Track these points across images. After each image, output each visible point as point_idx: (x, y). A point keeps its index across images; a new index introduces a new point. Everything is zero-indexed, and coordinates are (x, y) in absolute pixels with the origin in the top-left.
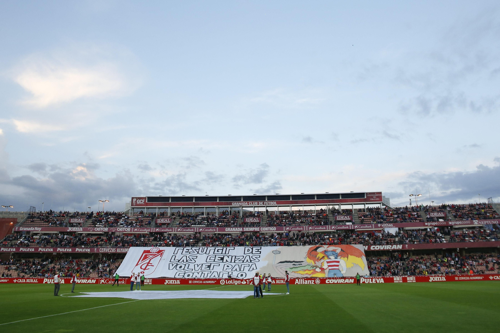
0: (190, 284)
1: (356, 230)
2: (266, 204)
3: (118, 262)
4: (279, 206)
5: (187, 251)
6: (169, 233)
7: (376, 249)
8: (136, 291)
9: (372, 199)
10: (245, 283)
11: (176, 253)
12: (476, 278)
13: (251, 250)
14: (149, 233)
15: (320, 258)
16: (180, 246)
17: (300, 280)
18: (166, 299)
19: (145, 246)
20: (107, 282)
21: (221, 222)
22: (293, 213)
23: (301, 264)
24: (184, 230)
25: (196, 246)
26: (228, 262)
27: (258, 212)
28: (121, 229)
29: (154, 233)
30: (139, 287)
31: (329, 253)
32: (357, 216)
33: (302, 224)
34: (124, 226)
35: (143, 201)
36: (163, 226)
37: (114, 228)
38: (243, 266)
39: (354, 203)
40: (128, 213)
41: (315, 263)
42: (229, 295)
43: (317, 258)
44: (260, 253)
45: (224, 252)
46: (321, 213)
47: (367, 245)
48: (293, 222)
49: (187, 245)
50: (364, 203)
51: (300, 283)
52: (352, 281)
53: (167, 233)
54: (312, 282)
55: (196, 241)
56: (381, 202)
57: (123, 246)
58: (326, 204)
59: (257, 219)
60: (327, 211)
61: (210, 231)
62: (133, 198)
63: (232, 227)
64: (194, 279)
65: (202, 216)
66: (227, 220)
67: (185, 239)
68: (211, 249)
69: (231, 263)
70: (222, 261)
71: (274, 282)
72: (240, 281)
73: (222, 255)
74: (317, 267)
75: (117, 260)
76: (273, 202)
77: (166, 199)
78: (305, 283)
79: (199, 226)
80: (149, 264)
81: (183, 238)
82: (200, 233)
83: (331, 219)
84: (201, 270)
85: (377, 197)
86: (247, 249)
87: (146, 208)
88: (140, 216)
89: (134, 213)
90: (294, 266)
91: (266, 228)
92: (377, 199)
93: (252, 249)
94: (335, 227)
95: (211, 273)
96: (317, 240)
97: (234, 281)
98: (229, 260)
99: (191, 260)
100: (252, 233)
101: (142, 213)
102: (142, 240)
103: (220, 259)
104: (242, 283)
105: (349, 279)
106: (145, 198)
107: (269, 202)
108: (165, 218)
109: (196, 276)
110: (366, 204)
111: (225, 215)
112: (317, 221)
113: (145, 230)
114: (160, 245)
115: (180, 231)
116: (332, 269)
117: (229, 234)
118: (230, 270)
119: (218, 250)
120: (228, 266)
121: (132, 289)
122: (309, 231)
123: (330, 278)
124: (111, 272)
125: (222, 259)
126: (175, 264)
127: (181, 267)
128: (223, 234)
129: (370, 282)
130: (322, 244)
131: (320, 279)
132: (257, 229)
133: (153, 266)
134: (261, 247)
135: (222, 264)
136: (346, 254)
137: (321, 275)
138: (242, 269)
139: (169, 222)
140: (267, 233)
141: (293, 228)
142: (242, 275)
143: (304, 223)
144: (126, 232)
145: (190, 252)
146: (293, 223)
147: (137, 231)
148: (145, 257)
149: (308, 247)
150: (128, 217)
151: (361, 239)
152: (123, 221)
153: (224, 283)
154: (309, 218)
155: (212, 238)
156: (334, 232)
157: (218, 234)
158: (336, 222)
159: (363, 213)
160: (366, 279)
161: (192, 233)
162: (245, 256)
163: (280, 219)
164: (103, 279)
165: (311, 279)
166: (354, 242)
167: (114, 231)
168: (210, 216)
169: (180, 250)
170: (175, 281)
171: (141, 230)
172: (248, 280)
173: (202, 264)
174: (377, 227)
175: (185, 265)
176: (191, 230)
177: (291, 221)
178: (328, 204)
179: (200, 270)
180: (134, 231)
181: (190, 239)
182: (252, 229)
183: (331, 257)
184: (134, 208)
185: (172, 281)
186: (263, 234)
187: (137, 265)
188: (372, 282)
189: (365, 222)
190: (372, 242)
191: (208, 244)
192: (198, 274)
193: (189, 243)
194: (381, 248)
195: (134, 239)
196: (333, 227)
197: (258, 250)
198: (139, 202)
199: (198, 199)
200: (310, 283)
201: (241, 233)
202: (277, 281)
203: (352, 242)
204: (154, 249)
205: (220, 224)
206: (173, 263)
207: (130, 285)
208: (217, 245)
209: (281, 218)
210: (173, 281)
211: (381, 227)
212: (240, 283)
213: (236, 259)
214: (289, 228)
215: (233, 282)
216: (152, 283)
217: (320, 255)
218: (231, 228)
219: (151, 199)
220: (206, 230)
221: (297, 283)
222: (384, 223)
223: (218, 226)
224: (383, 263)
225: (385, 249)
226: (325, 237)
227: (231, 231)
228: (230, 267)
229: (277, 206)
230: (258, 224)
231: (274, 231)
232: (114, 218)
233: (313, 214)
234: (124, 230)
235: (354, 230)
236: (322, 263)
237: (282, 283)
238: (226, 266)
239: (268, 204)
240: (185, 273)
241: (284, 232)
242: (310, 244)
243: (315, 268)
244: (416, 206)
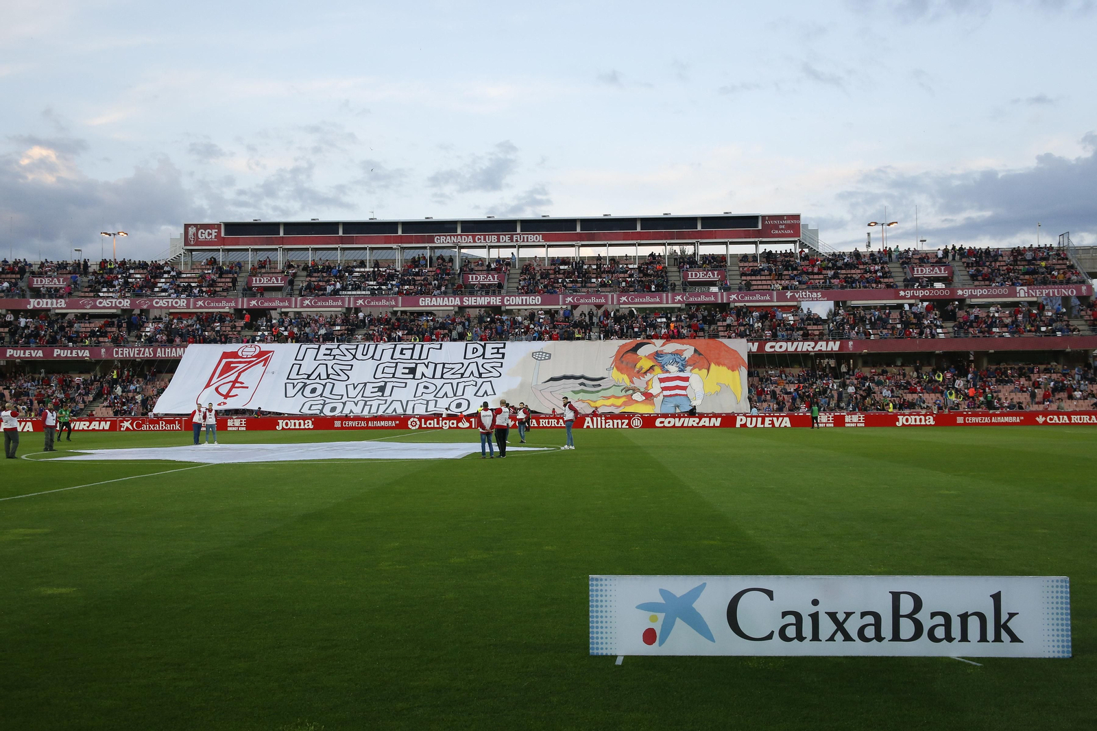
0: (338, 428)
1: (732, 305)
2: (517, 241)
3: (162, 380)
4: (549, 246)
5: (328, 352)
6: (283, 310)
7: (777, 349)
9: (777, 232)
10: (467, 425)
11: (300, 357)
12: (1007, 419)
13: (481, 350)
14: (232, 311)
15: (644, 370)
16: (311, 342)
17: (595, 419)
19: (225, 343)
20: (139, 426)
21: (409, 285)
22: (583, 263)
23: (600, 385)
24: (319, 304)
25: (349, 341)
26: (425, 377)
27: (498, 261)
28: (162, 303)
29: (244, 312)
31: (664, 359)
32: (738, 273)
33: (604, 289)
34: (170, 295)
35: (214, 232)
36: (267, 295)
37: (145, 299)
38: (461, 386)
39: (730, 240)
40: (179, 263)
41: (632, 382)
43: (637, 369)
44: (503, 358)
45: (416, 355)
46: (651, 263)
47: (756, 341)
48: (582, 283)
49: (328, 338)
50: (756, 240)
51: (595, 427)
52: (718, 422)
53: (279, 310)
54: (622, 423)
55: (348, 330)
56: (796, 239)
57: (170, 342)
58: (664, 241)
59: (496, 276)
60: (665, 258)
61: (382, 306)
62: (187, 226)
63: (434, 295)
64: (347, 418)
65: (362, 270)
66: (423, 278)
67: (321, 325)
68: (386, 347)
69: (432, 381)
70: (411, 376)
71: (535, 423)
72: (455, 422)
73: (411, 361)
74: (635, 390)
75: (158, 375)
76: (534, 235)
77: (272, 228)
78: (607, 426)
79: (354, 293)
80: (237, 385)
81: (316, 321)
82: (357, 310)
83: (674, 276)
84: (362, 397)
85: (788, 227)
86: (470, 347)
87: (223, 250)
88: (208, 269)
89: (193, 263)
90: (582, 387)
91: (517, 298)
92: (789, 232)
93: (484, 347)
94: (682, 298)
95: (385, 403)
96: (639, 328)
97: (441, 422)
98: (429, 373)
99: (339, 375)
100: (483, 309)
101: (213, 262)
102: (218, 328)
103: (407, 371)
104: (460, 425)
105: (710, 418)
106: (219, 225)
107: (525, 236)
108: (271, 275)
109: (351, 411)
110: (762, 243)
111: (417, 266)
112: (639, 282)
113: (224, 303)
114: (263, 340)
115: (308, 306)
116: (671, 396)
117: (429, 313)
118: (431, 397)
119: (402, 349)
120: (426, 387)
121: (197, 442)
122: (621, 306)
123: (665, 416)
124: (148, 404)
125: (413, 371)
126: (300, 385)
127: (313, 391)
128: (412, 313)
129: (759, 425)
130: (650, 337)
131: (642, 416)
132: (495, 301)
133: (247, 388)
134: (505, 344)
135: (412, 384)
136: (706, 361)
137: (646, 409)
138: (459, 392)
139: (280, 284)
140: (519, 310)
141: (582, 297)
142: (459, 405)
143: (610, 286)
144: (176, 308)
145: (335, 356)
146: (582, 287)
147: (202, 306)
148: (227, 368)
149: (615, 344)
150: (180, 273)
151: (745, 325)
152: (166, 283)
153: (417, 426)
154: (622, 275)
155: (387, 321)
156: (679, 309)
157: (403, 312)
158: (686, 285)
159: (751, 264)
160: (749, 419)
161: (340, 309)
162: (466, 362)
163: (552, 276)
164: (127, 421)
165: (621, 416)
166: (726, 333)
167: (145, 307)
168: (381, 269)
169: (310, 350)
170: (302, 421)
171: (212, 305)
172: (473, 420)
173: (366, 384)
174: (781, 297)
175: (325, 386)
176: (335, 304)
177: (577, 282)
178: (668, 241)
179: (359, 397)
180: (195, 307)
181: (334, 325)
182: (483, 301)
183: (670, 367)
184: (192, 251)
185: (295, 423)
186: (509, 312)
187: (208, 385)
188: (762, 426)
189: (755, 287)
190: (768, 333)
191: (379, 335)
192: (356, 405)
193: (332, 334)
194: (790, 347)
195: (198, 326)
196: (678, 298)
197: (498, 351)
198: (204, 235)
199: (351, 227)
200: (620, 426)
201: (457, 309)
202: (541, 420)
203: (721, 334)
204: (247, 349)
205: (406, 287)
206: (295, 382)
207: (191, 433)
208: (400, 339)
209: (555, 273)
210: (296, 421)
211: (793, 298)
212: (455, 426)
213: (445, 370)
214: (573, 299)
215: (438, 423)
216: (248, 428)
217: (645, 364)
218: (434, 299)
219: (234, 229)
220: (372, 304)
221: (588, 427)
222: (801, 289)
223: (400, 293)
224: (793, 383)
225: (799, 349)
226: (659, 320)
227: (434, 306)
228: (432, 388)
229: (544, 246)
230: (497, 289)
231: (536, 305)
232: (144, 276)
233: (631, 266)
234: (170, 305)
235: (728, 304)
236: (647, 383)
237: (553, 425)
238: (421, 386)
239: (523, 241)
240: (324, 405)
241: (559, 307)
242: (621, 335)
243: (631, 392)
244: (882, 250)
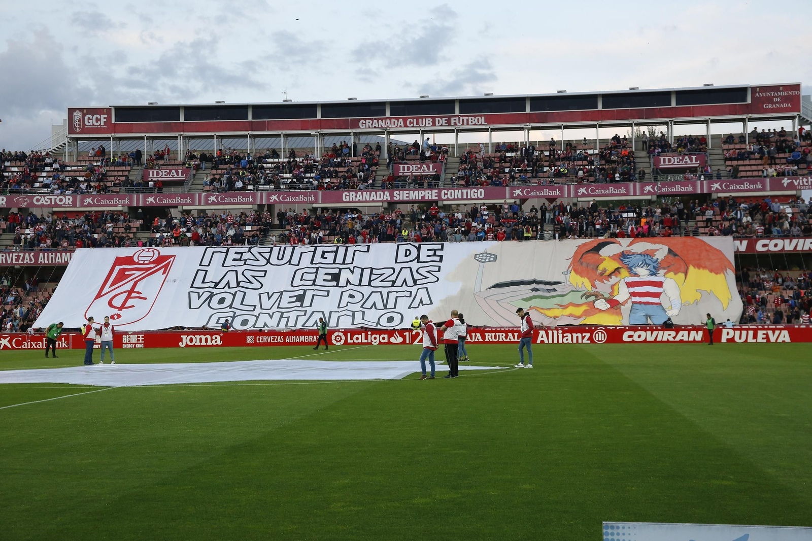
0: (250, 345)
1: (714, 196)
2: (455, 124)
3: (46, 290)
4: (493, 130)
5: (238, 256)
6: (185, 208)
7: (772, 248)
8: (101, 366)
9: (770, 106)
10: (400, 340)
11: (205, 262)
13: (414, 252)
14: (126, 210)
15: (608, 273)
16: (217, 244)
17: (550, 332)
18: (185, 384)
19: (119, 246)
20: (19, 343)
21: (331, 177)
22: (534, 149)
23: (555, 290)
24: (227, 200)
25: (262, 244)
26: (350, 284)
27: (434, 148)
28: (44, 201)
29: (140, 210)
30: (111, 356)
31: (632, 261)
32: (721, 157)
33: (558, 179)
34: (52, 192)
35: (103, 118)
36: (166, 190)
37: (23, 196)
38: (392, 297)
39: (712, 118)
40: (62, 154)
41: (594, 286)
42: (359, 372)
43: (599, 271)
44: (441, 261)
45: (340, 259)
46: (616, 147)
47: (745, 238)
48: (532, 172)
49: (238, 239)
50: (744, 116)
51: (551, 341)
52: (699, 336)
53: (180, 208)
54: (583, 338)
55: (260, 230)
56: (795, 114)
57: (55, 245)
58: (630, 121)
59: (431, 166)
60: (631, 142)
61: (299, 202)
62: (71, 111)
63: (360, 189)
64: (261, 332)
65: (276, 160)
66: (346, 169)
67: (229, 225)
68: (304, 250)
69: (359, 288)
70: (334, 283)
71: (480, 338)
72: (386, 336)
73: (334, 266)
74: (597, 296)
75: (40, 284)
76: (475, 116)
77: (170, 112)
78: (565, 341)
79: (267, 187)
80: (133, 295)
81: (223, 221)
82: (270, 207)
83: (643, 162)
84: (278, 307)
85: (785, 99)
86: (402, 249)
87: (115, 139)
88: (97, 161)
89: (79, 154)
90: (534, 293)
91: (456, 191)
92: (785, 105)
93: (419, 249)
94: (653, 188)
95: (305, 315)
96: (602, 224)
97: (369, 336)
98: (354, 279)
99: (251, 282)
100: (416, 205)
101: (102, 152)
102: (110, 230)
103: (329, 277)
104: (392, 340)
105: (689, 331)
106: (108, 111)
107: (465, 119)
108: (170, 167)
109: (265, 325)
110: (751, 120)
111: (339, 156)
112: (601, 170)
113: (116, 200)
114: (162, 243)
115: (213, 203)
117: (354, 210)
118: (357, 307)
119: (324, 252)
120: (351, 296)
121: (89, 361)
122: (580, 199)
123: (634, 328)
124: (29, 318)
125: (336, 277)
126: (207, 295)
127: (222, 301)
128: (335, 210)
129: (750, 340)
130: (614, 235)
131: (606, 329)
132: (430, 195)
133: (145, 299)
134: (443, 245)
135: (335, 292)
136: (682, 263)
137: (610, 320)
138: (391, 304)
139: (181, 177)
140: (458, 205)
141: (533, 189)
142: (391, 319)
143: (565, 175)
144: (60, 206)
145: (245, 260)
146: (533, 177)
147: (91, 203)
148: (122, 276)
149: (572, 245)
150: (63, 167)
151: (730, 220)
152: (48, 177)
153: (342, 342)
154: (580, 163)
155: (306, 220)
156: (649, 202)
157: (323, 209)
158: (658, 173)
159: (738, 146)
160: (738, 333)
161: (250, 206)
162: (398, 267)
163: (497, 165)
164: (5, 338)
165: (581, 329)
166: (707, 230)
167: (24, 205)
168: (298, 160)
169: (217, 254)
170: (209, 337)
171: (103, 202)
172: (407, 334)
173: (282, 293)
174: (776, 185)
175: (234, 295)
176: (245, 200)
177: (526, 171)
178: (636, 121)
179: (275, 309)
180: (83, 206)
181: (245, 224)
182: (416, 195)
183: (639, 270)
184: (77, 139)
185: (201, 339)
186: (447, 208)
187: (99, 296)
188: (755, 341)
189: (743, 174)
190: (759, 228)
191: (296, 236)
192: (271, 317)
193: (242, 235)
194: (788, 245)
195: (86, 227)
196: (649, 188)
197: (435, 253)
198: (91, 121)
199: (262, 110)
200: (580, 341)
201: (386, 205)
202: (487, 334)
203: (701, 230)
204: (144, 254)
205: (327, 180)
206: (201, 291)
207: (83, 352)
208: (321, 240)
209: (500, 162)
210: (202, 336)
211: (791, 186)
212: (386, 341)
213: (373, 277)
214: (522, 192)
215: (366, 338)
216: (147, 345)
217: (610, 266)
218: (359, 193)
219: (127, 114)
220: (288, 199)
221: (542, 342)
222: (800, 175)
223: (320, 187)
224: (792, 289)
225: (799, 248)
226: (625, 215)
227: (359, 201)
228: (358, 297)
229: (486, 130)
230: (434, 181)
231: (478, 199)
232: (21, 169)
233: (590, 152)
234: (53, 203)
235: (709, 195)
236: (612, 287)
237: (501, 340)
238: (346, 295)
239: (463, 124)
240: (234, 317)
241: (506, 201)
242: (581, 234)
243: (593, 298)
